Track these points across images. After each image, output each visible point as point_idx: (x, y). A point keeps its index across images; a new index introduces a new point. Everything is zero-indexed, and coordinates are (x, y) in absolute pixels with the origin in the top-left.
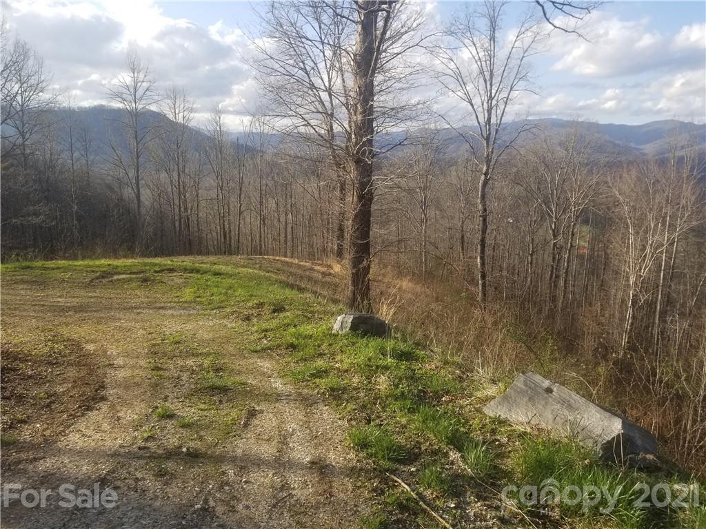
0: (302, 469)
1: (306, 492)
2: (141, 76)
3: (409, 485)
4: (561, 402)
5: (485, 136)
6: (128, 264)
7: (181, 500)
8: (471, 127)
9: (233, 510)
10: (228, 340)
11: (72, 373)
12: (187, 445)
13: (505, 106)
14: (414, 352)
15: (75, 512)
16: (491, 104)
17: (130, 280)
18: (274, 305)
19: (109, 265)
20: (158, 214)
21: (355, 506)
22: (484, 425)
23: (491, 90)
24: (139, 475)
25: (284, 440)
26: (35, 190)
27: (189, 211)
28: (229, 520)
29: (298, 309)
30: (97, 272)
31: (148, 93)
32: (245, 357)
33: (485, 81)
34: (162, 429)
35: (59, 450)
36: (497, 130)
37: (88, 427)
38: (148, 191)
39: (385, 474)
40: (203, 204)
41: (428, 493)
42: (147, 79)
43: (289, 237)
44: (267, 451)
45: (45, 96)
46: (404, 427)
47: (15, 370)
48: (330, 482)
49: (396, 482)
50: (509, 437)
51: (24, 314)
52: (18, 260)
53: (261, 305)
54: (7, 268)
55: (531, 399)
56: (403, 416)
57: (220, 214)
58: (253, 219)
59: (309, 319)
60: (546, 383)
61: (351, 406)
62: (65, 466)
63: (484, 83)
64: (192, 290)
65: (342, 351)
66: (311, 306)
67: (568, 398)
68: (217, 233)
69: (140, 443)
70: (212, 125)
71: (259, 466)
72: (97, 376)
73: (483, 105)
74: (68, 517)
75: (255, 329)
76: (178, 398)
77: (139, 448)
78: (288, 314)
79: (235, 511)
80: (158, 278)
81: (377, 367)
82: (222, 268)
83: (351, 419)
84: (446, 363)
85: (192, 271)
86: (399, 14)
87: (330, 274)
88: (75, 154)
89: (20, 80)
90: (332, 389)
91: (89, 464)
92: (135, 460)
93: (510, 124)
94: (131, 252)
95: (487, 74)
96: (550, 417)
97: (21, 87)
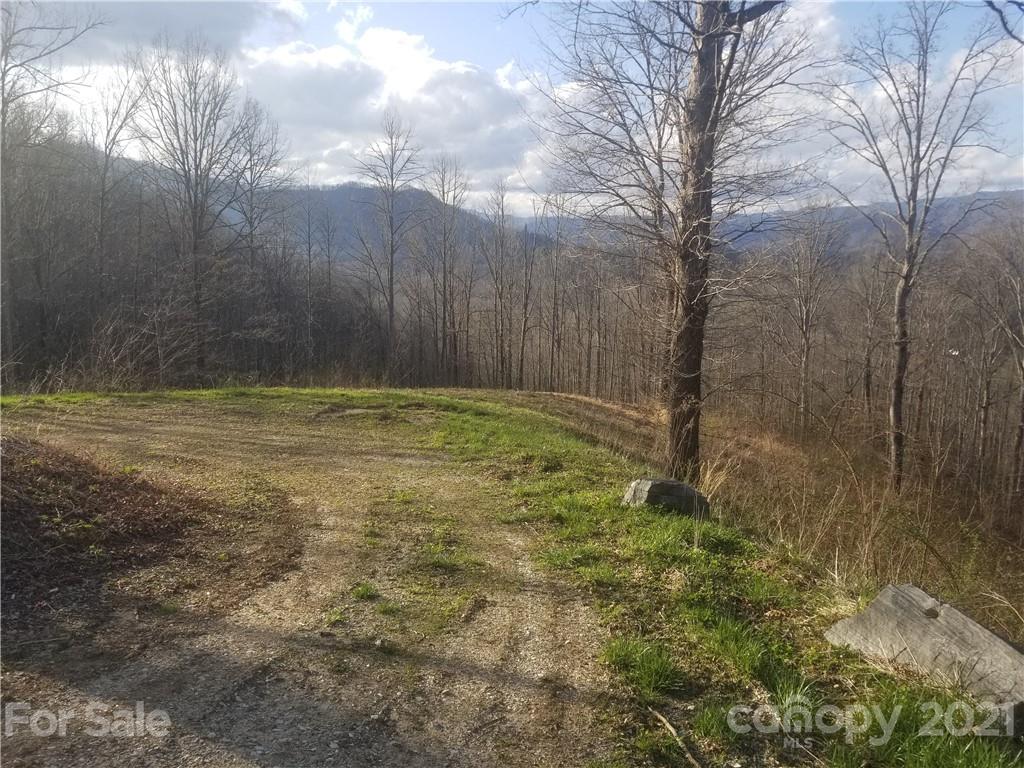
0: (528, 687)
1: (525, 718)
2: (401, 142)
3: (677, 728)
4: (949, 632)
5: (907, 220)
6: (366, 395)
7: (356, 706)
8: (883, 205)
9: (420, 727)
10: (475, 503)
11: (267, 531)
12: (383, 637)
13: (942, 172)
14: (739, 542)
15: (221, 703)
16: (918, 168)
17: (366, 416)
18: (548, 461)
19: (343, 395)
20: (415, 329)
21: (590, 746)
22: (821, 659)
23: (918, 147)
24: (311, 668)
25: (514, 644)
26: (262, 294)
27: (457, 327)
28: (412, 741)
29: (580, 469)
30: (326, 404)
31: (409, 165)
32: (491, 529)
33: (909, 134)
34: (357, 613)
35: (225, 626)
36: (927, 210)
37: (266, 602)
38: (405, 300)
39: (647, 709)
40: (476, 317)
41: (704, 744)
42: (408, 145)
43: (594, 366)
44: (488, 656)
45: (279, 171)
46: (694, 646)
47: (199, 522)
48: (563, 709)
49: (660, 721)
50: (857, 681)
51: (229, 453)
52: (235, 385)
53: (529, 459)
54: (218, 394)
55: (900, 624)
56: (694, 631)
57: (497, 331)
58: (543, 340)
59: (594, 483)
60: (929, 603)
61: (621, 609)
62: (226, 647)
63: (906, 136)
64: (442, 434)
65: (628, 532)
66: (600, 466)
67: (961, 627)
68: (493, 358)
69: (325, 628)
70: (493, 208)
71: (470, 675)
72: (296, 538)
73: (904, 170)
74: (211, 708)
75: (513, 492)
76: (389, 575)
77: (322, 634)
78: (565, 474)
79: (422, 729)
80: (403, 415)
81: (675, 559)
82: (489, 406)
83: (617, 627)
84: (785, 561)
85: (447, 408)
86: (770, 36)
87: (648, 423)
88: (314, 248)
89: (250, 151)
90: (600, 583)
91: (255, 647)
92: (313, 649)
93: (949, 199)
94: (377, 380)
95: (912, 123)
96: (928, 654)
97: (250, 160)
